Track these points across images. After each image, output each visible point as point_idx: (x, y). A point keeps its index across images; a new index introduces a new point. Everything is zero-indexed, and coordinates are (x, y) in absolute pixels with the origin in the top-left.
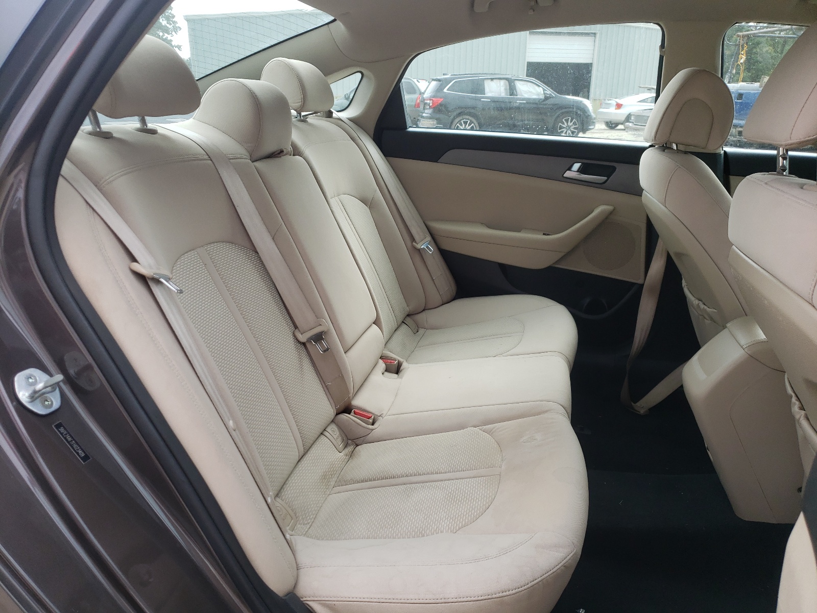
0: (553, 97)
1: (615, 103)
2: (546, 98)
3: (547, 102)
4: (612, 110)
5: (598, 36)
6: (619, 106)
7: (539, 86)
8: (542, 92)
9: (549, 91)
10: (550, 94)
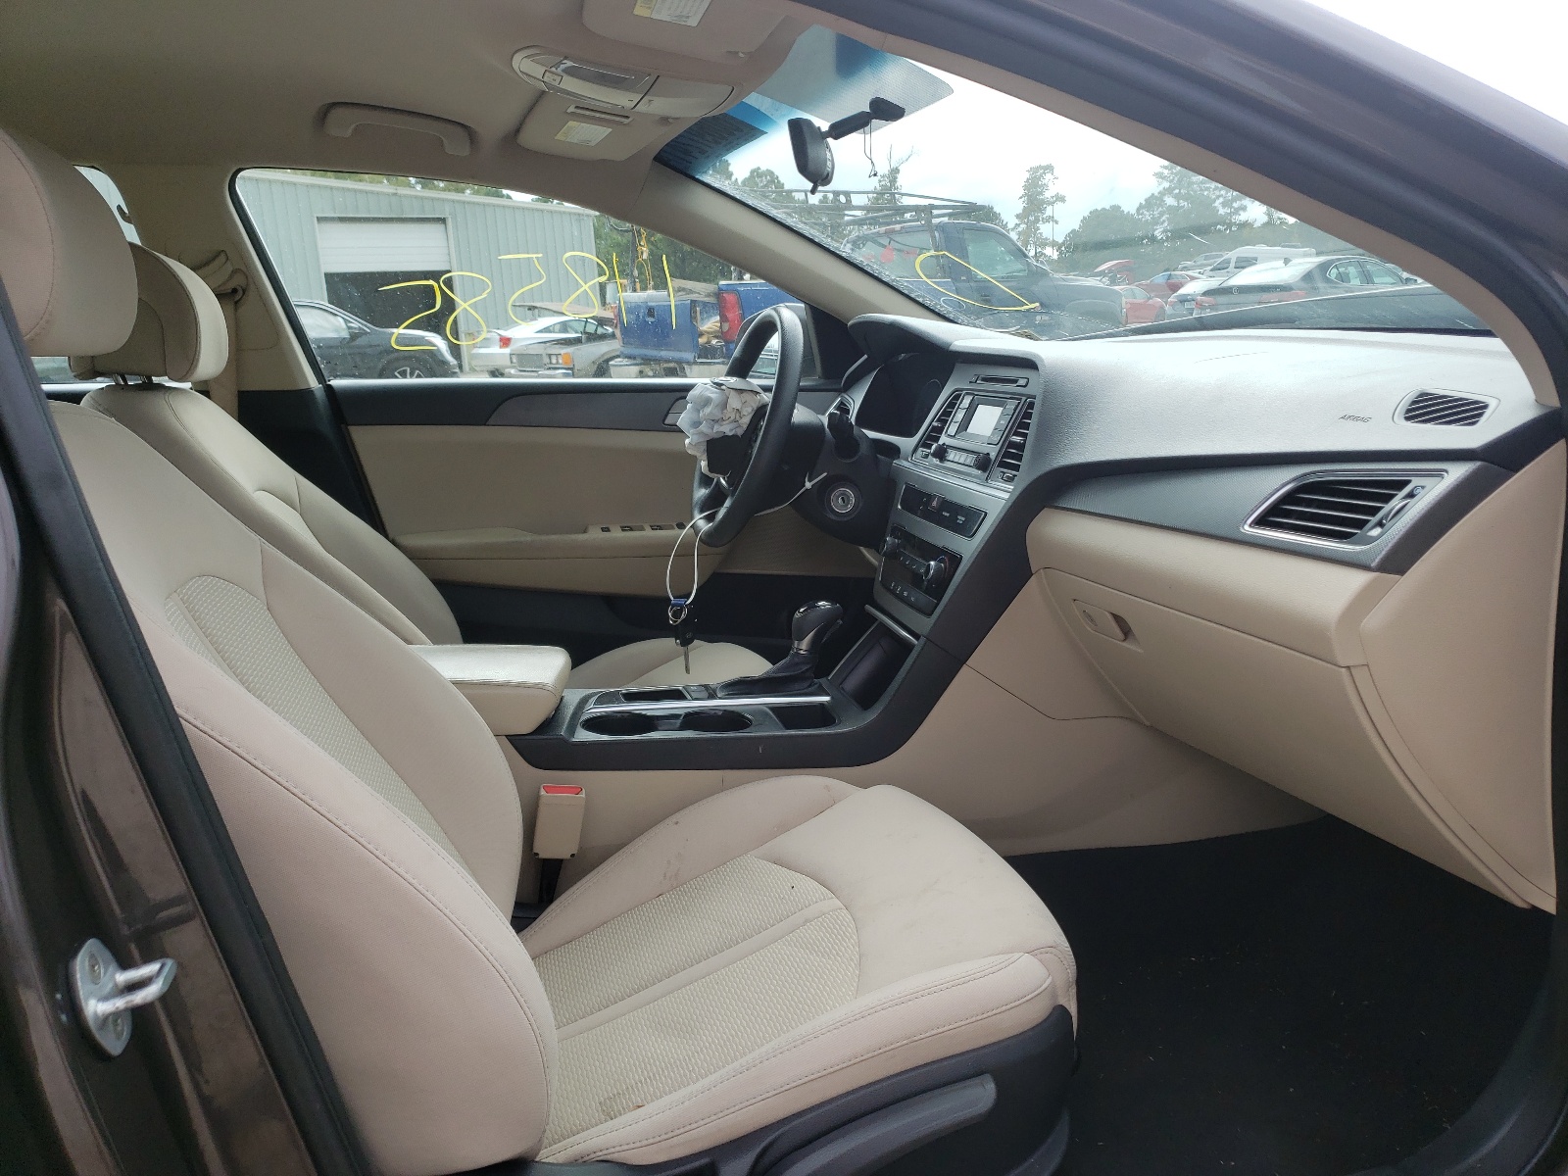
0: (366, 333)
1: (498, 337)
2: (354, 337)
3: (353, 343)
4: (496, 349)
5: (449, 222)
6: (505, 342)
7: (336, 315)
8: (344, 326)
9: (356, 324)
10: (360, 328)
